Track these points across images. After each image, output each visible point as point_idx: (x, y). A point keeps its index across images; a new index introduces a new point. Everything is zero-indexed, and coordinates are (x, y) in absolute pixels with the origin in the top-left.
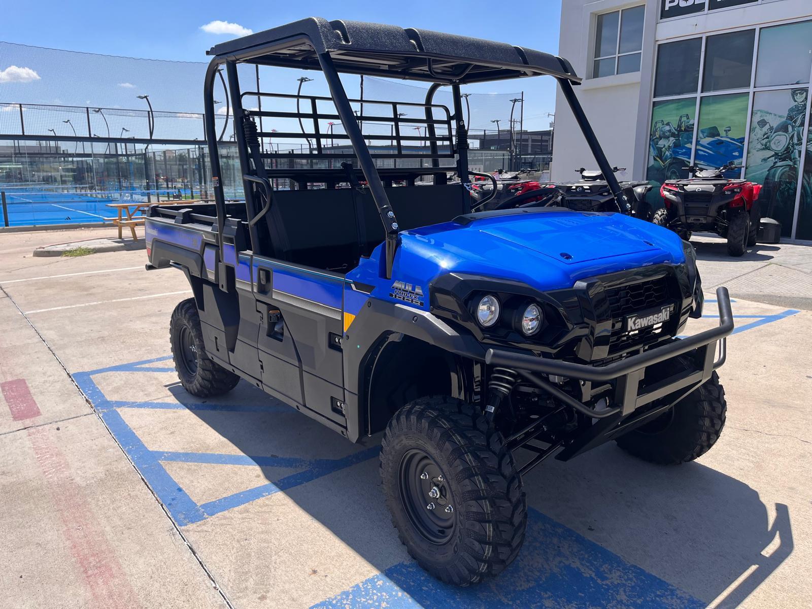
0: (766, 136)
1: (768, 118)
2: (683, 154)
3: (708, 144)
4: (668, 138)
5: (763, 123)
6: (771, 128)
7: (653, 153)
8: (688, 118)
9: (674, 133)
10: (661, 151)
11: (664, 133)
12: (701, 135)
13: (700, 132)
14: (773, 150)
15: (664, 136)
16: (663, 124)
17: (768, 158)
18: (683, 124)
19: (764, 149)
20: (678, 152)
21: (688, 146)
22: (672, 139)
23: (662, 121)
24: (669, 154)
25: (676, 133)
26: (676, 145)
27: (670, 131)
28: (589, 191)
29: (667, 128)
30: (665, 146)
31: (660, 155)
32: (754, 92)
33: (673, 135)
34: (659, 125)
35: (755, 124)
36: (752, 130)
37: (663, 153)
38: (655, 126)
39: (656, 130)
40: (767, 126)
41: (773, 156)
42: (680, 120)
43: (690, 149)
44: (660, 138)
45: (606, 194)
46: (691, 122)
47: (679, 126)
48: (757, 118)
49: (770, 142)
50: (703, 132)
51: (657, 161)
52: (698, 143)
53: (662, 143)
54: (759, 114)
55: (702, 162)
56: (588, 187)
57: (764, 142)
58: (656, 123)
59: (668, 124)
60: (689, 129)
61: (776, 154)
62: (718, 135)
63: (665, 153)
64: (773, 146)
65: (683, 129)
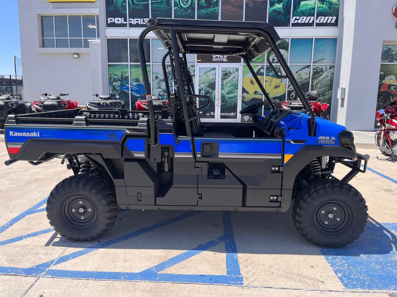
0: (159, 83)
1: (158, 76)
2: (125, 89)
3: (136, 85)
4: (117, 81)
5: (157, 78)
6: (160, 80)
7: (111, 88)
8: (125, 73)
9: (120, 79)
10: (115, 87)
11: (115, 79)
12: (132, 81)
13: (131, 80)
14: (162, 89)
15: (115, 80)
16: (114, 75)
17: (161, 92)
18: (123, 76)
19: (159, 88)
20: (123, 88)
21: (127, 85)
22: (119, 82)
23: (114, 74)
24: (119, 89)
25: (121, 79)
26: (122, 85)
27: (118, 78)
28: (110, 105)
29: (116, 77)
30: (116, 85)
31: (114, 88)
32: (152, 65)
33: (120, 80)
34: (112, 75)
35: (154, 78)
36: (153, 80)
37: (116, 88)
38: (110, 76)
39: (111, 77)
40: (159, 79)
41: (162, 91)
42: (122, 74)
43: (128, 87)
44: (114, 81)
46: (127, 75)
47: (122, 76)
48: (154, 76)
49: (160, 85)
50: (133, 80)
51: (113, 91)
52: (131, 84)
53: (115, 83)
54: (155, 74)
55: (134, 93)
56: (109, 103)
57: (158, 85)
58: (111, 74)
59: (116, 75)
60: (127, 78)
61: (163, 90)
62: (140, 81)
63: (117, 88)
64: (162, 87)
65: (124, 78)
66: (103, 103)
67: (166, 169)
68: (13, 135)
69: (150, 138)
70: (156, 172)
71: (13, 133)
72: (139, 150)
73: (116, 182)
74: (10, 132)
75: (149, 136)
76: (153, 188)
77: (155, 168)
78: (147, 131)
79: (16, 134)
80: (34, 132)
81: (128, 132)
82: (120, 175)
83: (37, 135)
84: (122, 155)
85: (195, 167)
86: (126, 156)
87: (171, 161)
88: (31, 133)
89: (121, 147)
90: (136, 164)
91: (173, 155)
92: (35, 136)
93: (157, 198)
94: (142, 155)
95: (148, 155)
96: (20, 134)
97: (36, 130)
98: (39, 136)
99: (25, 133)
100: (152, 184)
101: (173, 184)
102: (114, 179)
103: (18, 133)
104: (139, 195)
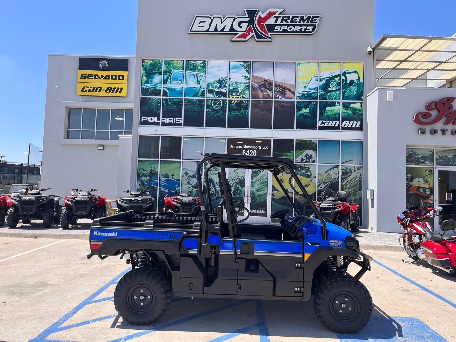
0: (188, 179)
1: (188, 172)
2: (154, 184)
3: (165, 181)
4: (146, 176)
5: (186, 174)
6: (190, 176)
7: (139, 183)
8: (155, 169)
9: (149, 175)
10: (143, 182)
11: (144, 174)
12: (161, 177)
13: (160, 175)
14: (191, 185)
15: (144, 175)
16: (143, 170)
17: (190, 188)
18: (153, 171)
19: (188, 184)
20: (151, 183)
21: (156, 181)
22: (148, 177)
23: (143, 169)
24: (147, 184)
25: (150, 175)
26: (150, 180)
27: (147, 174)
28: (141, 202)
29: (145, 172)
30: (145, 180)
31: (142, 183)
32: (182, 161)
33: (148, 176)
34: (141, 170)
35: (184, 174)
36: (183, 176)
37: (144, 183)
38: (140, 171)
39: (140, 172)
40: (188, 175)
41: (191, 187)
42: (151, 169)
43: (157, 182)
44: (142, 176)
45: (148, 203)
46: (157, 171)
47: (151, 172)
48: (184, 172)
49: (190, 181)
50: (162, 175)
51: (141, 186)
52: (160, 180)
53: (143, 179)
54: (185, 170)
55: (162, 188)
56: (140, 200)
57: (188, 181)
58: (140, 169)
59: (146, 170)
60: (156, 174)
61: (192, 186)
62: (169, 177)
63: (145, 183)
64: (191, 183)
65: (153, 173)
66: (135, 200)
67: (213, 264)
68: (97, 235)
69: (202, 238)
70: (204, 266)
71: (97, 233)
72: (193, 248)
73: (173, 273)
74: (95, 232)
75: (201, 237)
76: (202, 279)
77: (203, 262)
78: (199, 233)
79: (100, 234)
80: (114, 233)
81: (185, 233)
82: (176, 268)
83: (116, 235)
84: (180, 251)
85: (236, 263)
86: (182, 252)
87: (217, 257)
88: (111, 234)
89: (179, 245)
90: (190, 259)
91: (219, 252)
92: (113, 236)
93: (205, 288)
94: (194, 252)
95: (200, 252)
96: (102, 234)
97: (115, 231)
98: (117, 235)
99: (107, 233)
100: (201, 276)
101: (218, 276)
102: (172, 271)
103: (101, 233)
104: (191, 285)
